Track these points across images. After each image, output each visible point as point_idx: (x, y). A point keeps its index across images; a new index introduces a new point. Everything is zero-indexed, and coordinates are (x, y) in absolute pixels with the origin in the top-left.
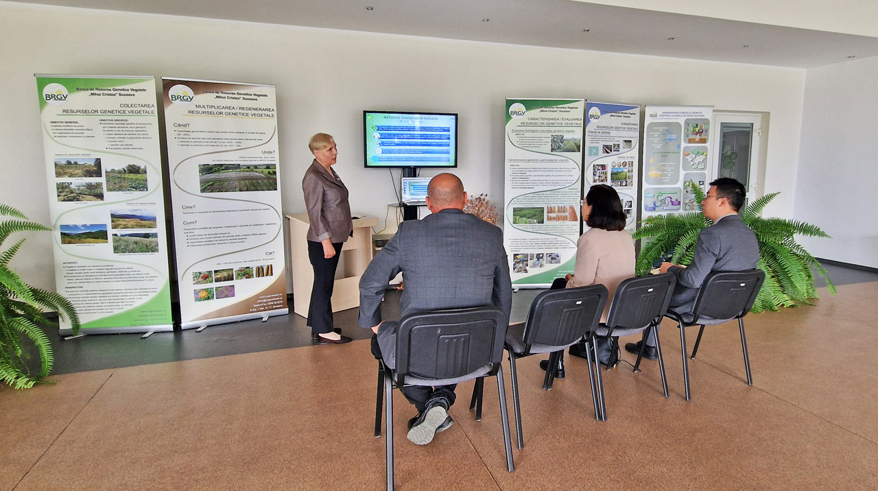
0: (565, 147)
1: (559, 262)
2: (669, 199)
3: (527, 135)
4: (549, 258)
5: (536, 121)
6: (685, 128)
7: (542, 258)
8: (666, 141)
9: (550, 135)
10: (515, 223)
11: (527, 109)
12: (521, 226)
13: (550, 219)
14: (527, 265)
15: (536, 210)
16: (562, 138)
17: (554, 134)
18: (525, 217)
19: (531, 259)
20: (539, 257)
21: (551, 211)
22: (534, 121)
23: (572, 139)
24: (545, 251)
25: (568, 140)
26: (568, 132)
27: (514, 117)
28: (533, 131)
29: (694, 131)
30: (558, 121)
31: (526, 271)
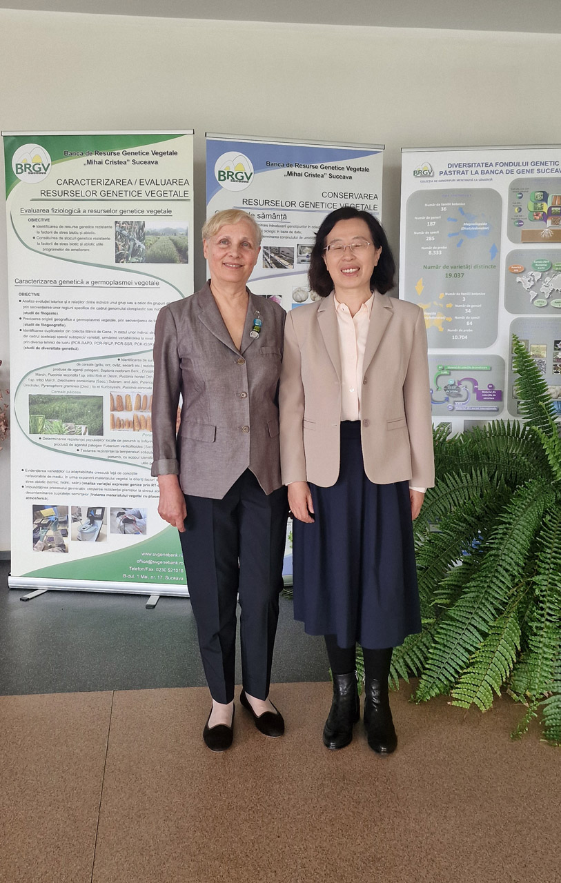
0: (149, 252)
1: (142, 530)
2: (470, 385)
3: (56, 220)
4: (119, 521)
5: (77, 187)
6: (512, 204)
7: (101, 518)
8: (460, 239)
9: (110, 221)
10: (34, 430)
11: (55, 157)
12: (51, 439)
13: (117, 424)
14: (65, 534)
15: (85, 401)
16: (142, 228)
17: (121, 219)
18: (57, 417)
19: (75, 520)
20: (94, 516)
21: (119, 405)
22: (70, 188)
23: (167, 232)
24: (109, 503)
25: (155, 234)
26: (156, 213)
27: (24, 177)
28: (71, 212)
29: (537, 210)
30: (129, 188)
31: (63, 549)
